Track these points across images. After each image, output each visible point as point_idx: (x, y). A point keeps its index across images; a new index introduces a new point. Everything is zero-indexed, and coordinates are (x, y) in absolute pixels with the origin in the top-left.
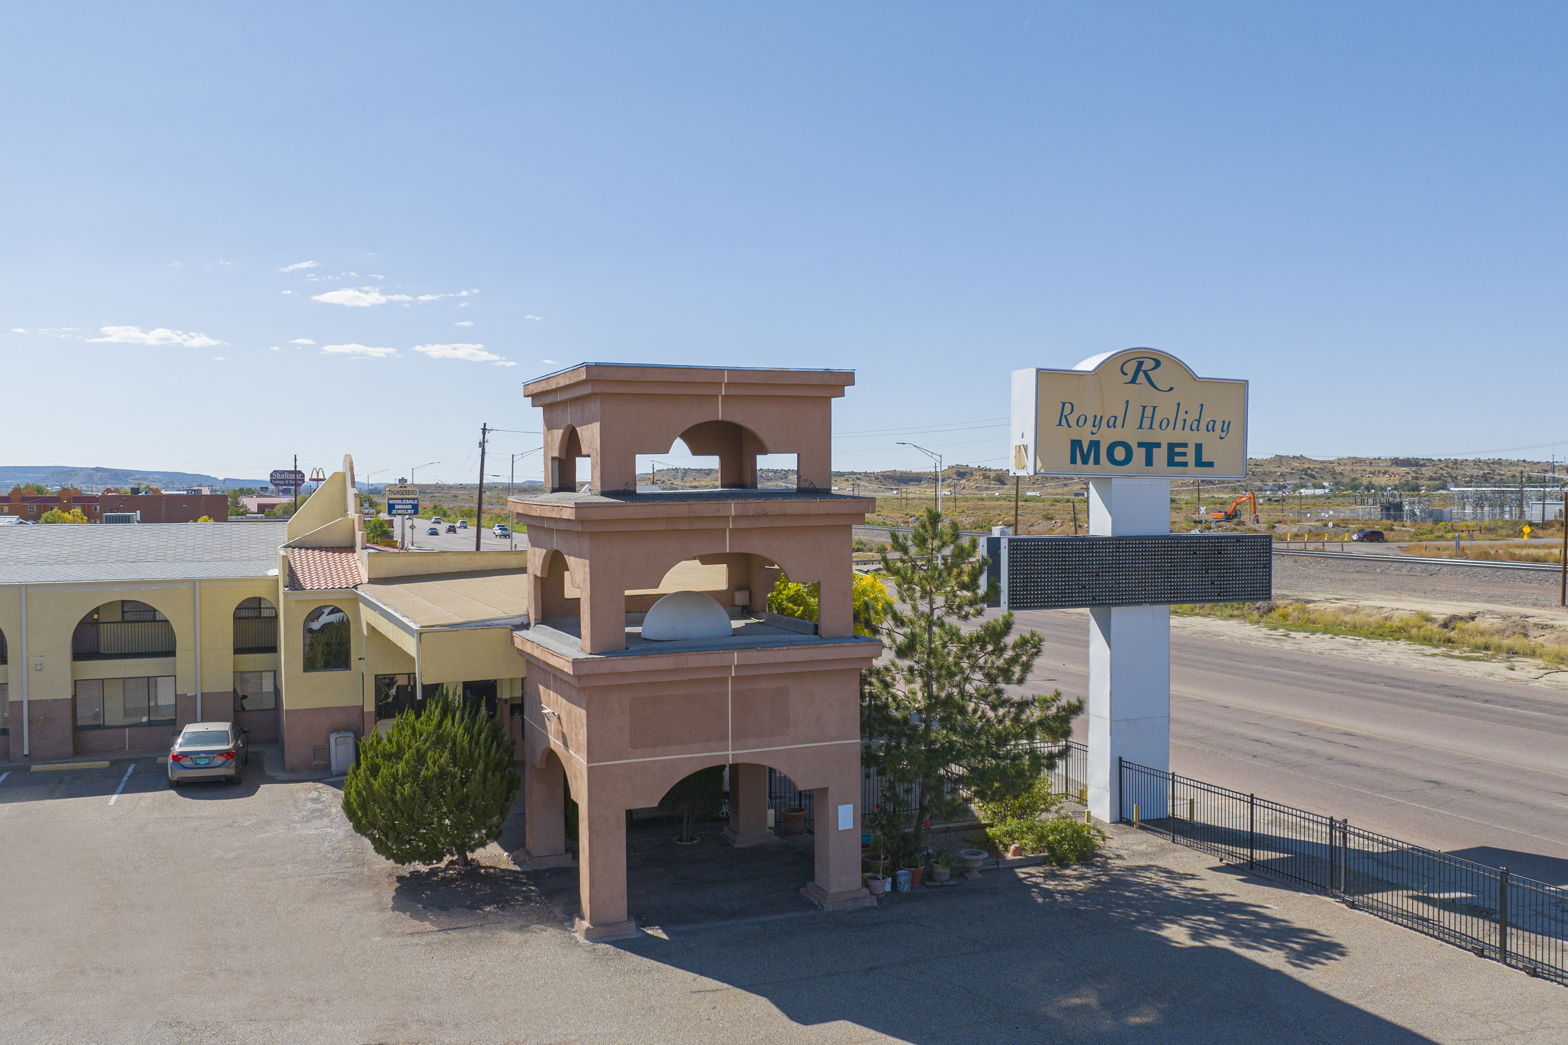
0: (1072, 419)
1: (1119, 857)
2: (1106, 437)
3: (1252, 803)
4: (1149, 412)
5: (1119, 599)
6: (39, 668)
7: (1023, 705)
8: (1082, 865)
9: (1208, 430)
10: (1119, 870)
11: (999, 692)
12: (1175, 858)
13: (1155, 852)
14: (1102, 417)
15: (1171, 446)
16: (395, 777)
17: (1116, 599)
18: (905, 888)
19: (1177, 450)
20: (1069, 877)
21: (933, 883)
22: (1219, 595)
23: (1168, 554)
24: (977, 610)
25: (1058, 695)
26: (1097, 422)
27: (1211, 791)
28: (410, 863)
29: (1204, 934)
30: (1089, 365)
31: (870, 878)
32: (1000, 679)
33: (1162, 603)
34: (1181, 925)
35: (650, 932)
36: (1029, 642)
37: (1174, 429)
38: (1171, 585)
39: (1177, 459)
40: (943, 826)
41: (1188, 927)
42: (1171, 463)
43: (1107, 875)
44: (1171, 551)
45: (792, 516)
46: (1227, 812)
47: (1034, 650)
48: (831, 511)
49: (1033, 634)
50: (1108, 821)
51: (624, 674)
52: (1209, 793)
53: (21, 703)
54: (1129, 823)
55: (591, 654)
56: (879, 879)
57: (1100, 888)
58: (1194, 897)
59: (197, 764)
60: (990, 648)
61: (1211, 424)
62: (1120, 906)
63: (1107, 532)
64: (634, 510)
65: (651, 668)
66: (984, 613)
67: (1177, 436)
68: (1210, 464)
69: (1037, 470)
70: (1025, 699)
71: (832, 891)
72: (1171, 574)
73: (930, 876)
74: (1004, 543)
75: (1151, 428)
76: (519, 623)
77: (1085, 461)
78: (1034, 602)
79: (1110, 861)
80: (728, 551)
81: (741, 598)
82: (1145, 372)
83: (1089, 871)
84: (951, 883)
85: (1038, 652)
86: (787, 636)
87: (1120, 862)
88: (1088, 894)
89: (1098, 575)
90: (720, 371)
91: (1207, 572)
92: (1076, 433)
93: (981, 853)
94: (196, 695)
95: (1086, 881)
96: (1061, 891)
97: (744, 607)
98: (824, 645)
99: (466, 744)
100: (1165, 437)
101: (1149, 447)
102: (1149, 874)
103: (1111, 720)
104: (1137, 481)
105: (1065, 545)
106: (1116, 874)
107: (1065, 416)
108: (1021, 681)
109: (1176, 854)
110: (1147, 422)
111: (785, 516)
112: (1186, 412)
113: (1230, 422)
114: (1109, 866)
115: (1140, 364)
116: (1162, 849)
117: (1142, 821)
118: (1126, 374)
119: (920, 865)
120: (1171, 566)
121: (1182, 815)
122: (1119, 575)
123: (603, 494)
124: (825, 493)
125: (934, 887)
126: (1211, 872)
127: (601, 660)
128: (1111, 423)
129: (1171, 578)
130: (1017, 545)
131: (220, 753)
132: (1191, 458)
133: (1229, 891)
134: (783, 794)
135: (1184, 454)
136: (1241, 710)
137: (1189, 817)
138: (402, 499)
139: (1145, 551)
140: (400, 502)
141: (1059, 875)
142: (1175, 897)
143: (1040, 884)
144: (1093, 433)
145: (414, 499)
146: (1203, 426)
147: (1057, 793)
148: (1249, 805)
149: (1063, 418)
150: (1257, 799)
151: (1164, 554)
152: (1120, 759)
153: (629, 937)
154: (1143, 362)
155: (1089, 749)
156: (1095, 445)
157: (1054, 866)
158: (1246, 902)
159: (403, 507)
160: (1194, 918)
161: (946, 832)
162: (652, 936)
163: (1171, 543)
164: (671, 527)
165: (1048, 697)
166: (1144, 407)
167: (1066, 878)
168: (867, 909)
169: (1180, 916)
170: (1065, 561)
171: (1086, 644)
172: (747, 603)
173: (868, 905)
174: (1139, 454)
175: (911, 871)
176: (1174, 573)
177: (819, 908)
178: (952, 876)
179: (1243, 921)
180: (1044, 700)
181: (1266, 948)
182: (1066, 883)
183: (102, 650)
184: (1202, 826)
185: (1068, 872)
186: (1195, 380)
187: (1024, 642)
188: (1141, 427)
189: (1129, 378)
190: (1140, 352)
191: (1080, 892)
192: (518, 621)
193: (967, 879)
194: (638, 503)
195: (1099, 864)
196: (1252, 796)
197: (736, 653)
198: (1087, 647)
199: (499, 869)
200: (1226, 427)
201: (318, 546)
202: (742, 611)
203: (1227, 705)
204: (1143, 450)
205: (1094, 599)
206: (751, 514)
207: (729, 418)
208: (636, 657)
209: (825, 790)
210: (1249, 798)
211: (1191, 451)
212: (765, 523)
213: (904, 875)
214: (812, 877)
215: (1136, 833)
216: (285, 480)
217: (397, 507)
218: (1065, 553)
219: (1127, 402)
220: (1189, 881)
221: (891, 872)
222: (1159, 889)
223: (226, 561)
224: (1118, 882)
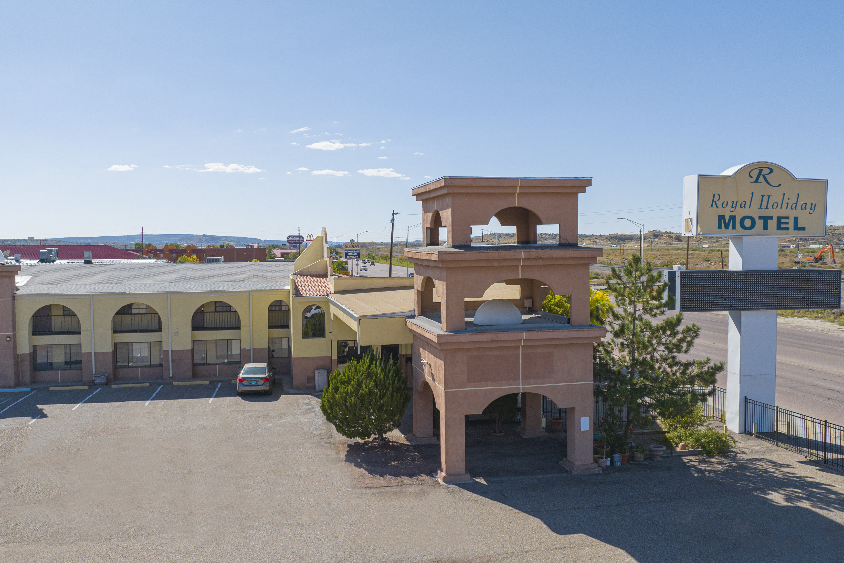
0: (719, 204)
1: (743, 453)
2: (739, 213)
3: (826, 426)
4: (765, 199)
5: (746, 306)
6: (176, 334)
7: (688, 365)
8: (721, 456)
9: (802, 209)
10: (744, 460)
11: (674, 358)
12: (778, 455)
13: (765, 451)
14: (737, 202)
15: (779, 219)
16: (347, 394)
17: (744, 306)
18: (618, 464)
19: (783, 220)
20: (713, 462)
21: (635, 462)
22: (808, 305)
23: (776, 281)
24: (661, 311)
25: (709, 360)
26: (734, 205)
27: (800, 418)
28: (354, 438)
29: (794, 499)
30: (730, 172)
31: (598, 458)
32: (674, 350)
33: (772, 309)
34: (780, 493)
35: (477, 480)
36: (691, 330)
37: (781, 209)
38: (778, 299)
39: (783, 226)
40: (641, 431)
41: (784, 494)
42: (779, 228)
43: (736, 463)
44: (778, 279)
45: (556, 258)
46: (810, 430)
47: (694, 334)
48: (578, 256)
49: (694, 325)
50: (737, 432)
51: (464, 343)
52: (799, 419)
53: (168, 351)
54: (750, 434)
55: (446, 332)
56: (603, 458)
57: (732, 470)
58: (789, 478)
59: (250, 384)
60: (668, 333)
61: (804, 205)
62: (743, 480)
63: (740, 268)
64: (469, 255)
65: (478, 340)
66: (665, 313)
67: (782, 212)
68: (803, 229)
69: (698, 233)
70: (689, 361)
71: (577, 464)
72: (778, 292)
73: (632, 458)
74: (678, 274)
75: (767, 208)
76: (410, 315)
77: (727, 227)
78: (695, 308)
79: (738, 455)
80: (520, 278)
81: (528, 303)
82: (764, 176)
83: (725, 460)
84: (645, 463)
85: (697, 335)
86: (552, 324)
87: (744, 456)
88: (724, 472)
89: (734, 293)
90: (516, 180)
91: (800, 291)
92: (721, 211)
93: (662, 447)
94: (250, 349)
95: (723, 466)
96: (708, 470)
97: (529, 308)
98: (573, 330)
99: (382, 377)
100: (775, 213)
101: (765, 219)
102: (761, 463)
103: (740, 375)
104: (758, 239)
105: (714, 275)
106: (741, 462)
107: (715, 202)
108: (686, 351)
109: (778, 453)
110: (764, 205)
111: (552, 258)
112: (789, 199)
113: (816, 204)
114: (738, 458)
115: (761, 171)
116: (770, 449)
117: (758, 433)
118: (752, 177)
119: (626, 452)
120: (778, 288)
121: (782, 430)
122: (746, 293)
123: (453, 247)
124: (574, 246)
125: (634, 464)
126: (799, 464)
127: (451, 335)
128: (742, 206)
129: (778, 294)
130: (686, 275)
131: (262, 379)
132: (791, 225)
133: (810, 475)
134: (550, 410)
135: (787, 223)
136: (821, 372)
137: (786, 432)
138: (352, 250)
139: (763, 279)
140: (351, 251)
141: (707, 462)
142: (776, 477)
143: (696, 465)
144: (731, 211)
145: (358, 250)
146: (799, 206)
147: (708, 415)
148: (824, 426)
149: (714, 203)
150: (828, 423)
151: (774, 281)
152: (746, 397)
153: (466, 482)
154: (763, 170)
155: (727, 391)
156: (733, 218)
157: (704, 456)
158: (821, 482)
159: (353, 254)
160: (788, 489)
161: (642, 435)
162: (479, 482)
163: (778, 274)
164: (489, 265)
165: (703, 361)
166: (763, 196)
167: (712, 463)
168: (596, 474)
169: (779, 488)
170: (714, 284)
171: (726, 332)
172: (531, 306)
173: (597, 472)
174: (759, 223)
175: (621, 455)
176: (780, 292)
177: (570, 472)
178: (645, 459)
179: (819, 493)
180: (700, 363)
181: (833, 510)
182: (712, 466)
183: (206, 326)
184: (794, 437)
185: (713, 460)
186: (794, 180)
187: (689, 330)
188: (761, 208)
189: (754, 179)
190: (761, 164)
191: (719, 471)
192: (409, 314)
193: (654, 461)
194: (471, 252)
195: (731, 456)
196: (826, 421)
197: (524, 333)
198: (727, 334)
199: (399, 443)
200: (813, 207)
201: (309, 274)
202: (528, 311)
203: (812, 368)
204: (762, 221)
205: (731, 306)
206: (533, 257)
207: (521, 205)
208: (470, 334)
209: (573, 409)
210: (824, 423)
211: (791, 221)
212: (541, 262)
213: (617, 457)
214: (566, 456)
215: (754, 440)
216: (294, 241)
217: (349, 254)
218: (714, 280)
219: (753, 193)
220: (786, 468)
221: (610, 455)
222: (766, 471)
223: (264, 281)
224: (743, 467)
